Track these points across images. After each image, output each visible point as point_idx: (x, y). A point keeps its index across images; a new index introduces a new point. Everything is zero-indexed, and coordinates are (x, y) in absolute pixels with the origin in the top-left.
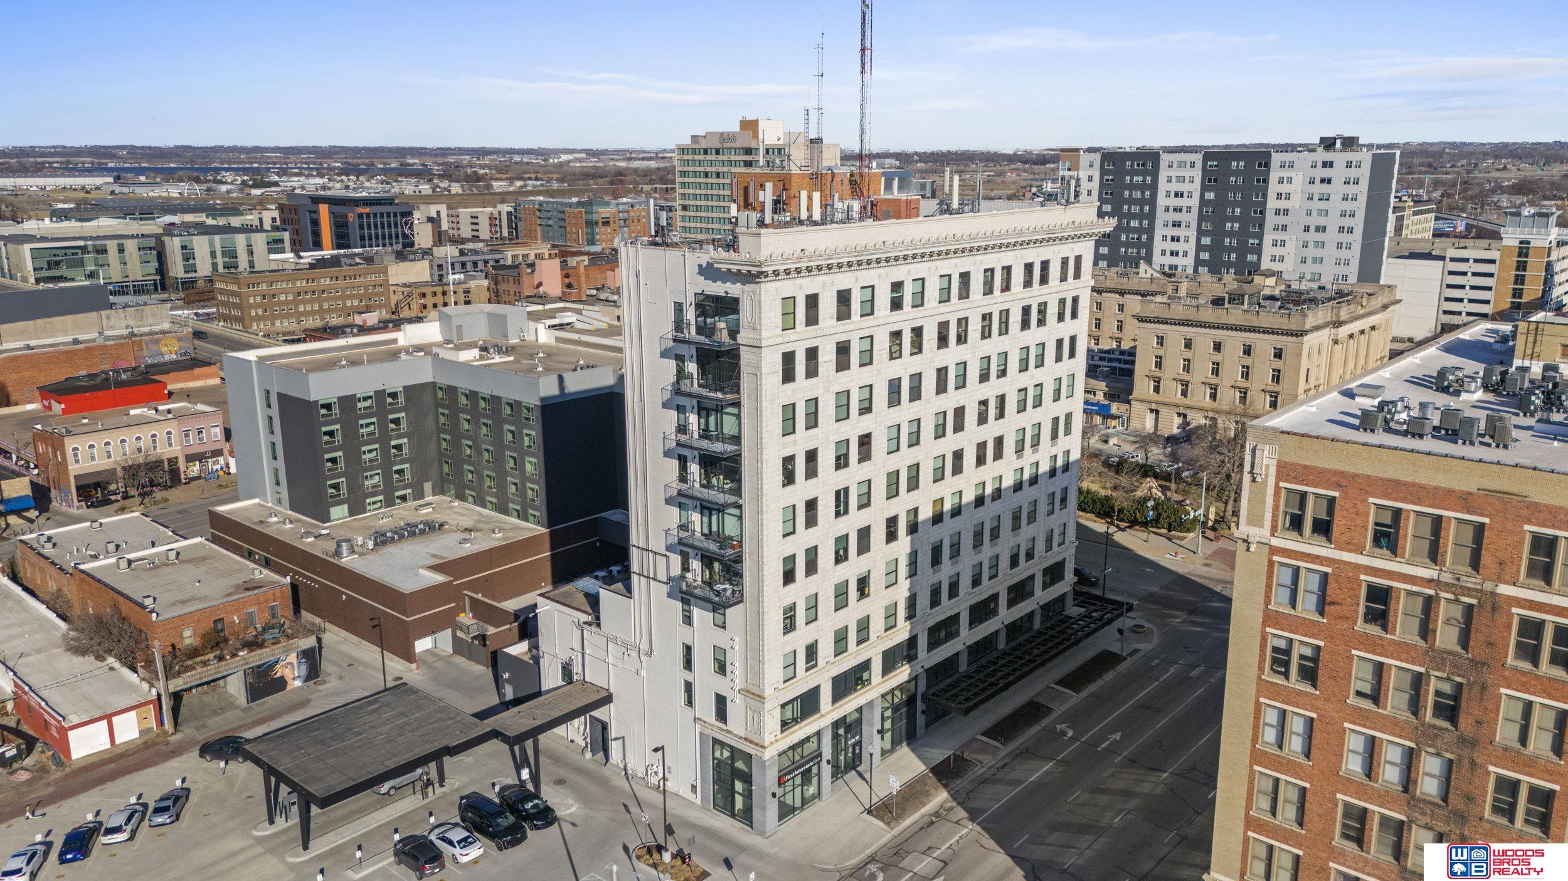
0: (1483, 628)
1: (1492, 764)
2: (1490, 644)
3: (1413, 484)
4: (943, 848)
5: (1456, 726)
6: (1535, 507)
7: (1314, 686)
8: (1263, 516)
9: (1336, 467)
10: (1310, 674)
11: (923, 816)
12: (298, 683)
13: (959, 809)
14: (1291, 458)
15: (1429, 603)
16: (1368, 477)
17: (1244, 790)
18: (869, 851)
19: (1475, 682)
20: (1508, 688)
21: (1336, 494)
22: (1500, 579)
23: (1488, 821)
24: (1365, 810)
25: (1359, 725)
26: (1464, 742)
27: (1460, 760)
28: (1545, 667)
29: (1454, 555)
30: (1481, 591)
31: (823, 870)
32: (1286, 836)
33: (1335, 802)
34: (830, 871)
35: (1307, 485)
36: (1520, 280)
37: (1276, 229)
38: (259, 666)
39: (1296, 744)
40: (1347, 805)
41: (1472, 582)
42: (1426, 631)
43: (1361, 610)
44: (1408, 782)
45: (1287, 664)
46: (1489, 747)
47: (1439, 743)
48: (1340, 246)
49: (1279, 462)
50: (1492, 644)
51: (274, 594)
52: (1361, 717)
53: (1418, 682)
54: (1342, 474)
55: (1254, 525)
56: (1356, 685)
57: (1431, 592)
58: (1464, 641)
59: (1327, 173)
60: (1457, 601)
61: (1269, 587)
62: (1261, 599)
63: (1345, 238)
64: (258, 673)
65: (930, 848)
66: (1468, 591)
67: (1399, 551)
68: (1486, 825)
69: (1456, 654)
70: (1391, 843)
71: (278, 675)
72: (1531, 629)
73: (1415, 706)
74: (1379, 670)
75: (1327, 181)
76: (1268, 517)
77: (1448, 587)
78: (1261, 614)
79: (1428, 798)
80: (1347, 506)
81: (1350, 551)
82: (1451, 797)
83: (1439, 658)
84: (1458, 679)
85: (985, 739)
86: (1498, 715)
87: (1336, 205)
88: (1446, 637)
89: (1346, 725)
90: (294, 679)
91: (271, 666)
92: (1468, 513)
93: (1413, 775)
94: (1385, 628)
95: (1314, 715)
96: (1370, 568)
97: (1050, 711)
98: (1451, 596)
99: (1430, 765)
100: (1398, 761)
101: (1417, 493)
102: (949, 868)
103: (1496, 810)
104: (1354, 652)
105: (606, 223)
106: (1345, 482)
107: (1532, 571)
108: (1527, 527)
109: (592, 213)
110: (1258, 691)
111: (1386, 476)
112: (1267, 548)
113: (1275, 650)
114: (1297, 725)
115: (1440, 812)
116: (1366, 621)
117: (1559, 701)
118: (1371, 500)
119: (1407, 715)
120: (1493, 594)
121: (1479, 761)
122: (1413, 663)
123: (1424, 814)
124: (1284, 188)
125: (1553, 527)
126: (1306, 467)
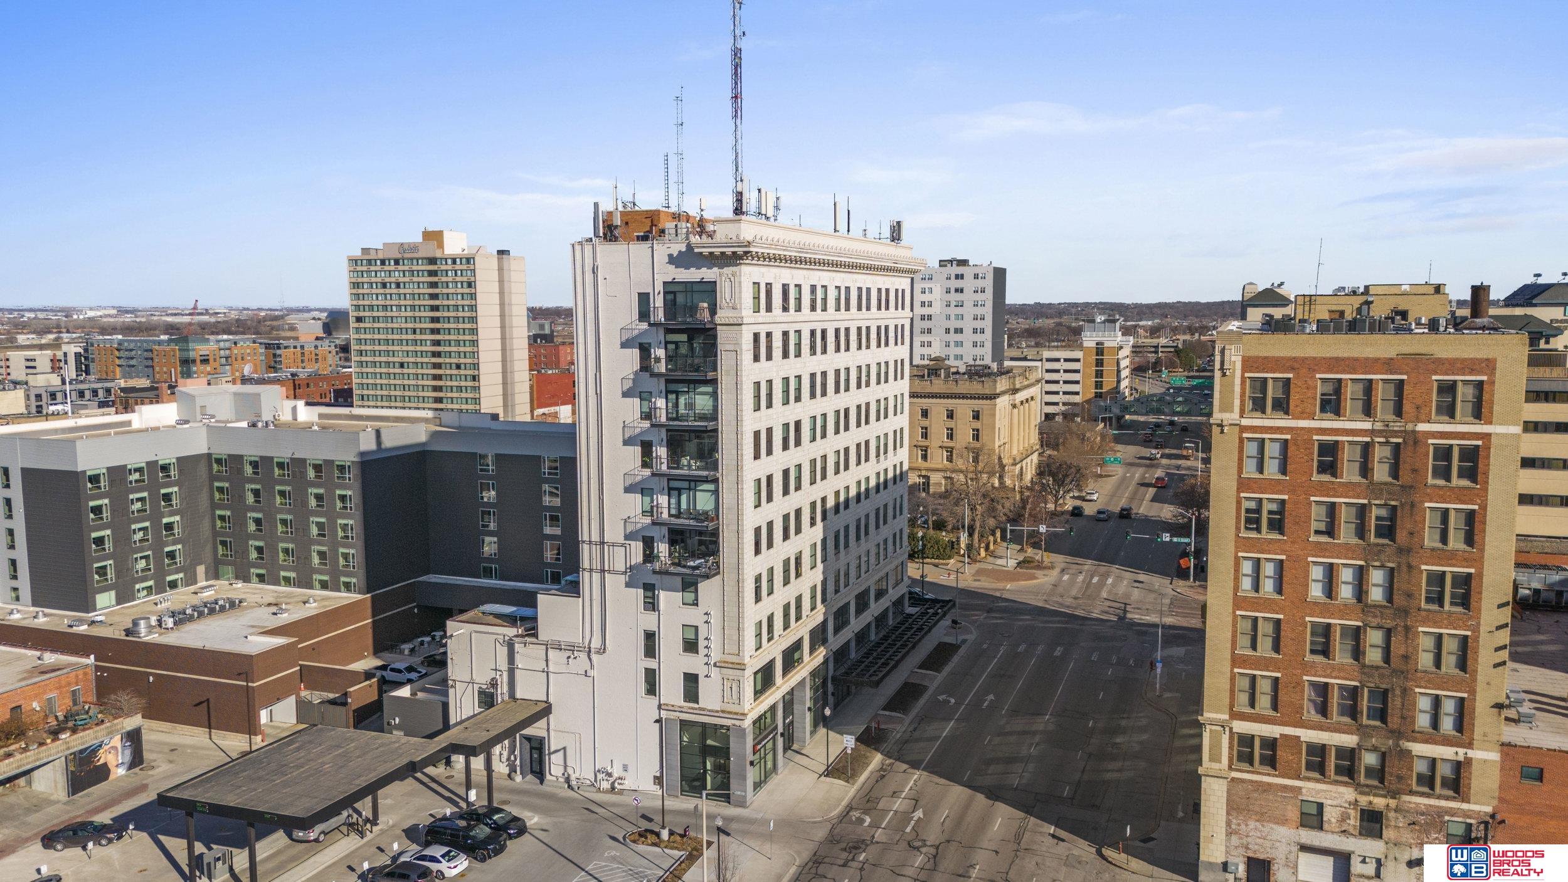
0: (1408, 459)
1: (1424, 564)
2: (1414, 471)
3: (1348, 359)
4: (907, 790)
5: (1393, 540)
6: (1440, 361)
7: (1282, 533)
8: (1233, 403)
9: (1289, 355)
10: (1277, 525)
11: (872, 773)
12: (122, 771)
13: (898, 763)
14: (1253, 353)
15: (1367, 448)
16: (1315, 358)
17: (1229, 635)
18: (844, 803)
19: (1405, 503)
20: (1431, 501)
21: (1291, 376)
22: (1419, 420)
23: (1425, 610)
24: (1329, 625)
25: (1320, 557)
26: (1401, 551)
27: (1399, 566)
28: (1456, 481)
29: (1383, 408)
30: (1405, 431)
31: (815, 823)
32: (1266, 664)
33: (1304, 624)
34: (820, 822)
35: (1267, 372)
36: (1099, 374)
37: (923, 332)
38: (81, 752)
39: (1268, 586)
40: (1313, 624)
41: (1397, 426)
42: (1365, 470)
43: (1315, 464)
44: (1360, 592)
45: (1258, 521)
46: (1421, 551)
47: (1382, 557)
48: (975, 345)
49: (1243, 357)
50: (1416, 471)
51: (77, 676)
52: (1321, 550)
53: (1362, 510)
54: (1295, 359)
55: (1225, 412)
56: (1314, 526)
57: (1368, 439)
58: (1395, 472)
59: (959, 284)
60: (1387, 442)
61: (1240, 460)
62: (1235, 471)
63: (979, 338)
64: (80, 759)
65: (894, 793)
66: (1395, 434)
67: (1342, 411)
68: (1423, 613)
69: (1391, 484)
70: (1349, 647)
71: (102, 762)
72: (1444, 453)
73: (1361, 532)
74: (1332, 509)
75: (959, 290)
76: (1237, 402)
77: (1380, 433)
78: (1235, 483)
79: (1377, 603)
80: (1299, 384)
81: (1304, 419)
82: (1395, 597)
83: (1375, 489)
84: (1393, 503)
85: (887, 713)
86: (1424, 525)
87: (969, 311)
88: (1381, 473)
89: (1310, 559)
90: (117, 766)
91: (94, 751)
92: (1391, 373)
93: (1364, 587)
94: (1334, 475)
95: (1283, 557)
96: (1320, 429)
97: (925, 688)
98: (1382, 440)
99: (1377, 577)
100: (1350, 580)
101: (1351, 364)
102: (921, 803)
103: (1429, 600)
104: (1312, 499)
105: (205, 361)
106: (1296, 365)
107: (1439, 411)
108: (1434, 377)
109: (188, 350)
110: (1236, 547)
111: (1328, 355)
112: (1238, 427)
113: (1248, 511)
114: (1269, 569)
115: (1388, 611)
116: (1319, 472)
117: (1468, 504)
118: (1318, 376)
119: (1355, 541)
120: (1414, 432)
121: (1414, 564)
122: (1359, 497)
123: (1375, 616)
124: (926, 298)
125: (1453, 374)
126: (1266, 358)
